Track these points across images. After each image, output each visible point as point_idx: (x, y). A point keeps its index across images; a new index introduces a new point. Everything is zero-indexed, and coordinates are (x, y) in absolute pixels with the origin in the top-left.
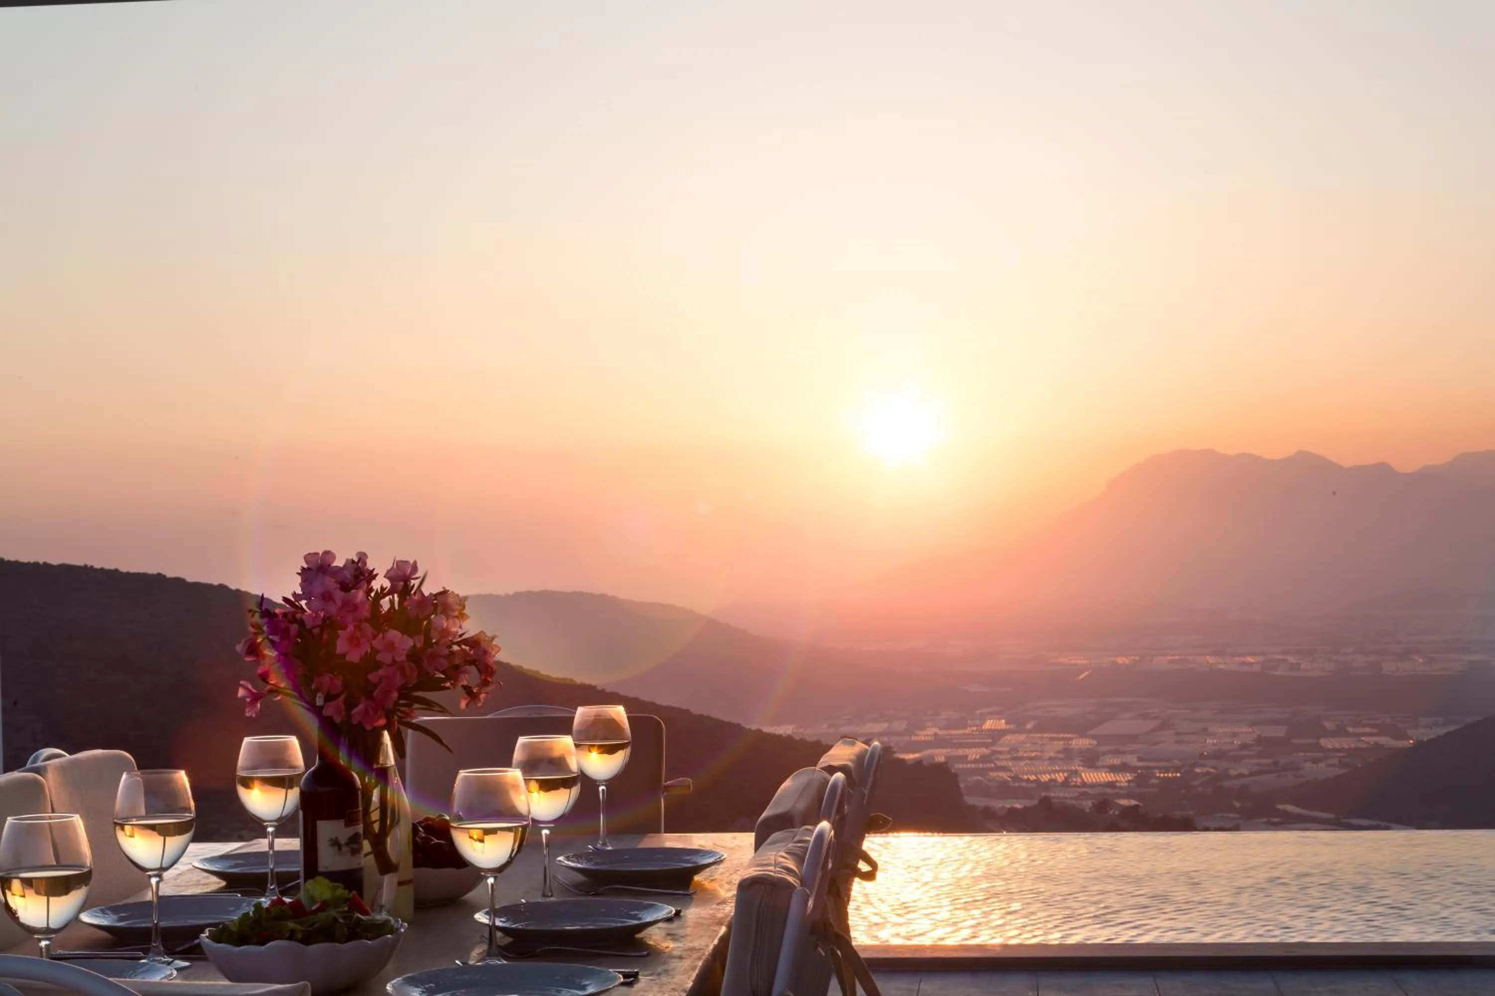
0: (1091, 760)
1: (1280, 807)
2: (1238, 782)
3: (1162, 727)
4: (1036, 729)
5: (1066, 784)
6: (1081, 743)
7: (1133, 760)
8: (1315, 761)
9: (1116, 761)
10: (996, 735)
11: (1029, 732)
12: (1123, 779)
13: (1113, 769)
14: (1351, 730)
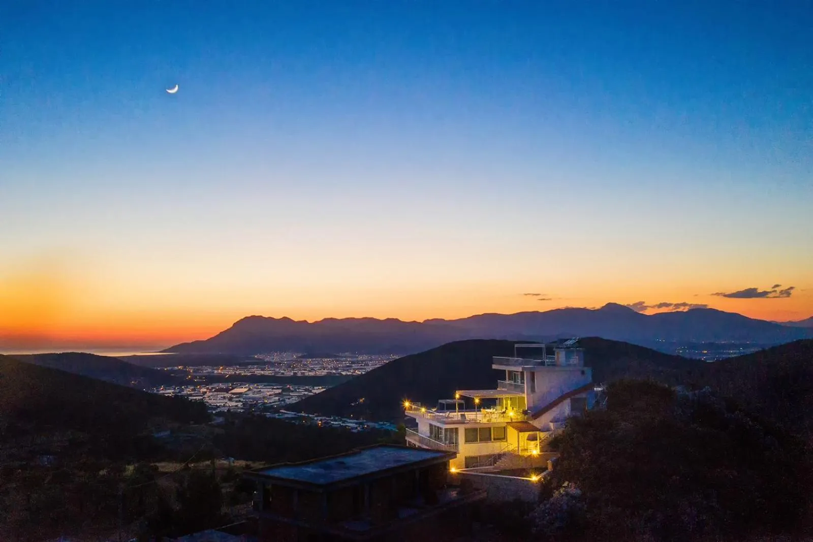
0: (230, 399)
1: (281, 411)
2: (270, 405)
3: (248, 390)
4: (215, 391)
5: (224, 406)
6: (228, 395)
7: (242, 400)
8: (289, 399)
9: (237, 399)
10: (205, 393)
11: (213, 392)
12: (240, 404)
13: (236, 402)
14: (298, 390)
